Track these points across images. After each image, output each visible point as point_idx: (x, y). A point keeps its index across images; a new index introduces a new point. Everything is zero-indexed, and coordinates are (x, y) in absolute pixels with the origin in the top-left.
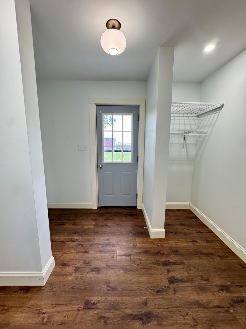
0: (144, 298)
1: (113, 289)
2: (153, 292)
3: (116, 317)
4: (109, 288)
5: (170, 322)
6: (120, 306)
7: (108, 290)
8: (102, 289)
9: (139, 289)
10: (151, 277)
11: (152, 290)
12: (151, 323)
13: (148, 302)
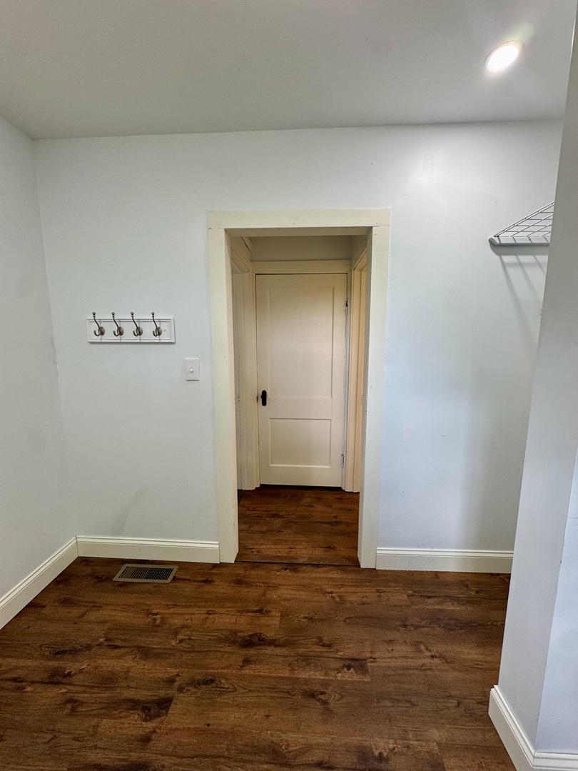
0: (247, 671)
1: (312, 695)
2: (223, 681)
3: (304, 646)
4: (322, 697)
5: (217, 634)
6: (297, 660)
7: (323, 693)
8: (337, 696)
9: (250, 691)
10: (208, 722)
11: (222, 686)
12: (247, 634)
13: (241, 664)
